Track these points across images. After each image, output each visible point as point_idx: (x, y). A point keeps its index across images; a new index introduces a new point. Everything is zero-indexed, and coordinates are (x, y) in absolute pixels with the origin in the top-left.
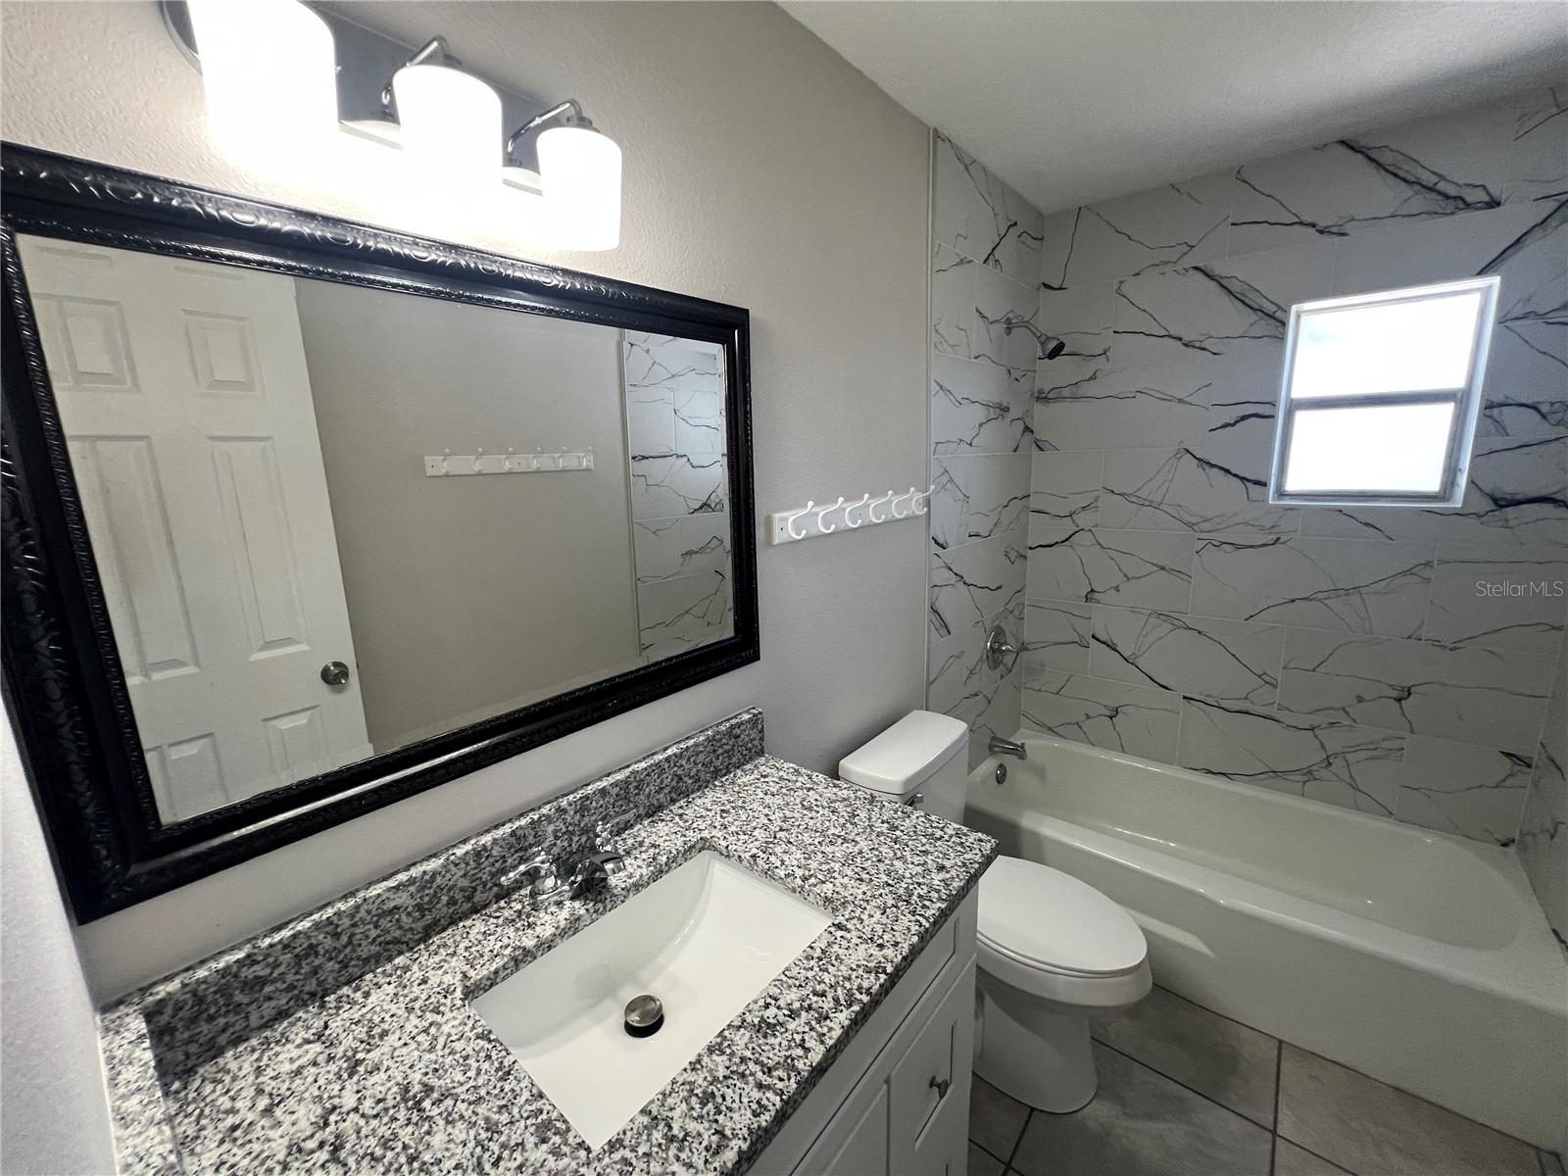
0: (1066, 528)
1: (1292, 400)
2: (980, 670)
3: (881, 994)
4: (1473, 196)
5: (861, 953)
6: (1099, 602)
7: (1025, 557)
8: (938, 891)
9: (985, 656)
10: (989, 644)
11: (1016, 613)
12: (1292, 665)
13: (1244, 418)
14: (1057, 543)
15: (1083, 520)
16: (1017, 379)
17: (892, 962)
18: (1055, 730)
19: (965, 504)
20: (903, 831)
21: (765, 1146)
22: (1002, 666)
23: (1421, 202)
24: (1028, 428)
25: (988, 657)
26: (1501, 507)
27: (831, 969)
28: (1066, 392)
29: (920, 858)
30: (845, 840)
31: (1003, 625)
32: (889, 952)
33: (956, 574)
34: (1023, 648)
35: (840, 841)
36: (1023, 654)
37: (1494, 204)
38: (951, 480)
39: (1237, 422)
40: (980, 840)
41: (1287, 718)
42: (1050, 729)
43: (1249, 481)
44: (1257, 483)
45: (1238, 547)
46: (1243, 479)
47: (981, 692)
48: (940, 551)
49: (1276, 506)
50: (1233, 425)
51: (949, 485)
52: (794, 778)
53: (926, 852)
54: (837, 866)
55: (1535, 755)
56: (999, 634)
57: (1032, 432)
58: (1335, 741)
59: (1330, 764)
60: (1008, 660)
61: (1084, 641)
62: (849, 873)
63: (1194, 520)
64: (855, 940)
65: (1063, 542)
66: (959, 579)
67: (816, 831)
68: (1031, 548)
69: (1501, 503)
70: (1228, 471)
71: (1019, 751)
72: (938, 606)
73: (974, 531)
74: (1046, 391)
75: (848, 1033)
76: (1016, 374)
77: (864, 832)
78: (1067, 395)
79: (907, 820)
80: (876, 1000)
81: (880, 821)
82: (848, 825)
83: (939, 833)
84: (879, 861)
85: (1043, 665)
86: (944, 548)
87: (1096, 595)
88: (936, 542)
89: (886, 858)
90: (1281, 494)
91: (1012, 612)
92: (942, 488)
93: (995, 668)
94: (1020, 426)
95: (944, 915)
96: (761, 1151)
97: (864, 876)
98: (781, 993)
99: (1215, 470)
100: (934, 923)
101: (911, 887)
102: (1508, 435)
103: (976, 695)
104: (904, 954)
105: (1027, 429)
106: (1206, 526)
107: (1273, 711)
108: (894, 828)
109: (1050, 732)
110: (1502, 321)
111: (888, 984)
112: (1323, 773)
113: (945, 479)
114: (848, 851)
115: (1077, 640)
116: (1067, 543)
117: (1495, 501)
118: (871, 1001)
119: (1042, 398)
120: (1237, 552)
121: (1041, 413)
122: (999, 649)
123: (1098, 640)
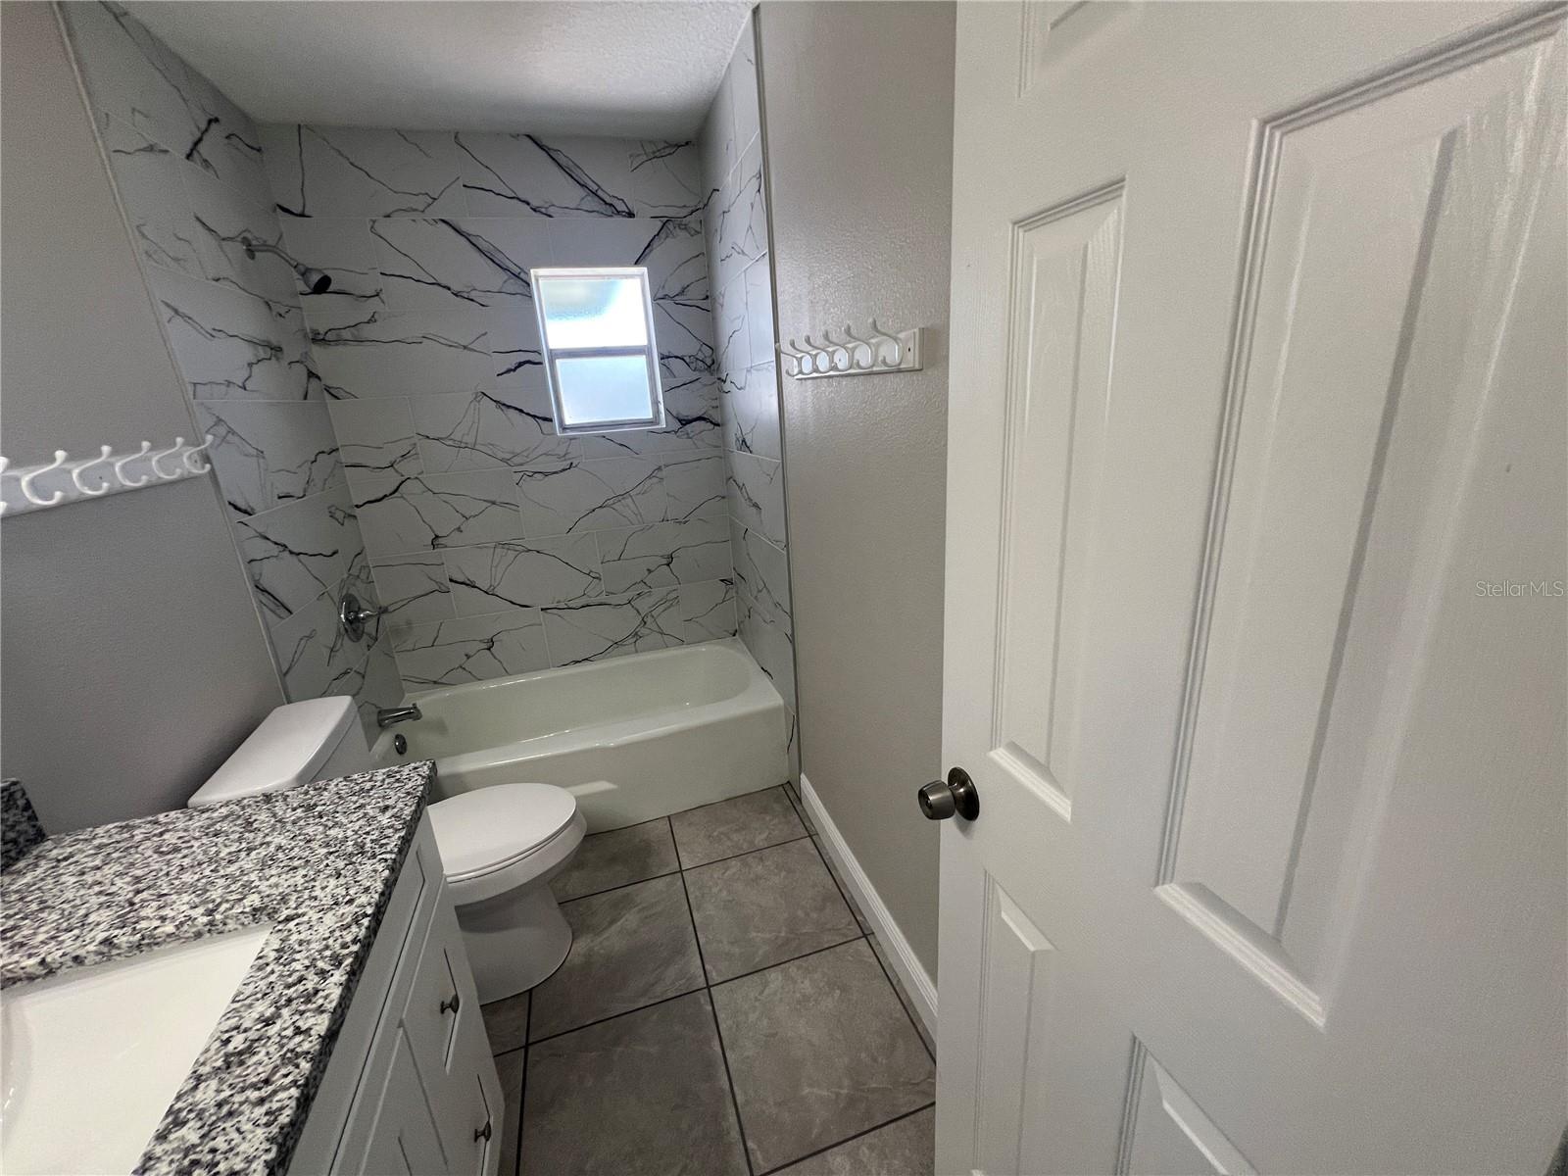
0: (390, 480)
1: (551, 350)
2: (342, 645)
3: (370, 936)
4: (621, 207)
5: (330, 920)
6: (446, 547)
7: (355, 517)
8: (392, 827)
9: (342, 629)
10: (342, 616)
11: (363, 576)
12: (606, 559)
13: (521, 364)
14: (386, 496)
15: (408, 468)
16: (280, 315)
17: (369, 904)
18: (443, 681)
19: (261, 460)
20: (324, 805)
21: (296, 1141)
22: (365, 636)
23: (591, 203)
24: (313, 374)
25: (346, 630)
26: (684, 425)
27: (297, 956)
28: (346, 334)
29: (355, 815)
30: (249, 850)
31: (353, 591)
32: (364, 899)
33: (276, 543)
34: (384, 610)
35: (243, 855)
36: (384, 617)
37: (631, 215)
38: (231, 431)
39: (516, 368)
40: (416, 768)
41: (613, 599)
42: (435, 682)
43: (538, 418)
44: (545, 419)
45: (546, 474)
46: (534, 417)
47: (351, 669)
48: (246, 518)
49: (565, 437)
50: (514, 370)
51: (230, 437)
52: (126, 835)
53: (362, 806)
54: (253, 876)
55: (733, 575)
56: (351, 604)
57: (319, 378)
58: (644, 605)
59: (645, 623)
60: (370, 627)
61: (443, 588)
62: (273, 872)
63: (508, 456)
64: (315, 917)
65: (391, 494)
66: (281, 548)
67: (200, 864)
68: (357, 506)
69: (685, 422)
70: (521, 411)
71: (413, 714)
72: (265, 583)
73: (283, 491)
74: (322, 332)
75: (348, 989)
76: (276, 308)
77: (273, 830)
78: (350, 337)
79: (326, 793)
80: (367, 944)
81: (289, 810)
82: (247, 834)
83: (368, 785)
84: (309, 841)
85: (409, 623)
86: (250, 515)
87: (440, 541)
88: (236, 507)
89: (316, 835)
90: (564, 428)
91: (358, 576)
92: (223, 440)
93: (358, 639)
94: (300, 371)
95: (406, 841)
96: (294, 1147)
97: (296, 863)
98: (241, 1018)
99: (512, 410)
100: (400, 851)
101: (359, 840)
102: (675, 377)
103: (346, 673)
104: (380, 890)
105: (311, 375)
106: (516, 460)
107: (603, 598)
108: (310, 808)
109: (436, 686)
110: (655, 299)
111: (374, 924)
112: (643, 631)
113: (222, 430)
114: (261, 856)
115: (437, 588)
116: (396, 494)
117: (680, 421)
118: (363, 946)
119: (318, 339)
120: (547, 478)
121: (322, 358)
122: (357, 619)
123: (456, 582)
